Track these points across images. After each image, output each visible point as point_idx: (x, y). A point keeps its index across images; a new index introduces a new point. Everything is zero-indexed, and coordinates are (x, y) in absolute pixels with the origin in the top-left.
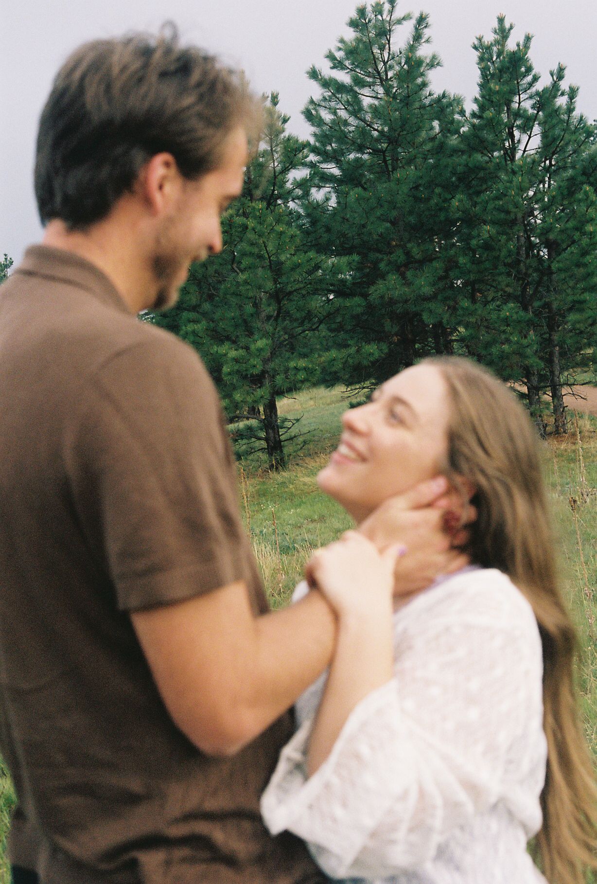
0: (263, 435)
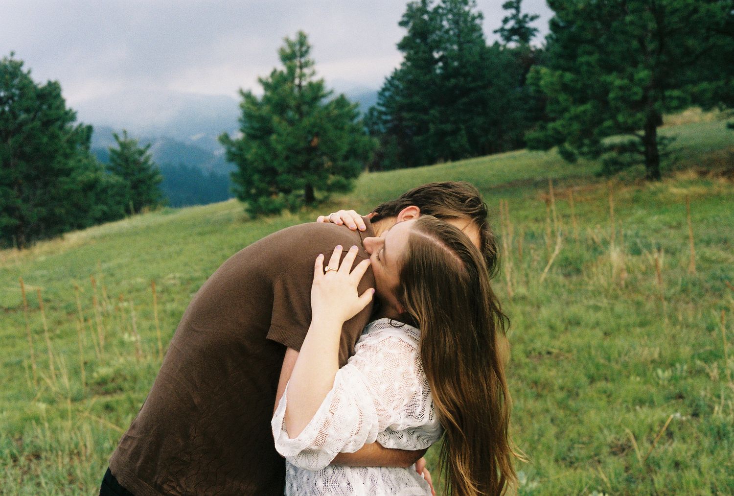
0: (642, 149)
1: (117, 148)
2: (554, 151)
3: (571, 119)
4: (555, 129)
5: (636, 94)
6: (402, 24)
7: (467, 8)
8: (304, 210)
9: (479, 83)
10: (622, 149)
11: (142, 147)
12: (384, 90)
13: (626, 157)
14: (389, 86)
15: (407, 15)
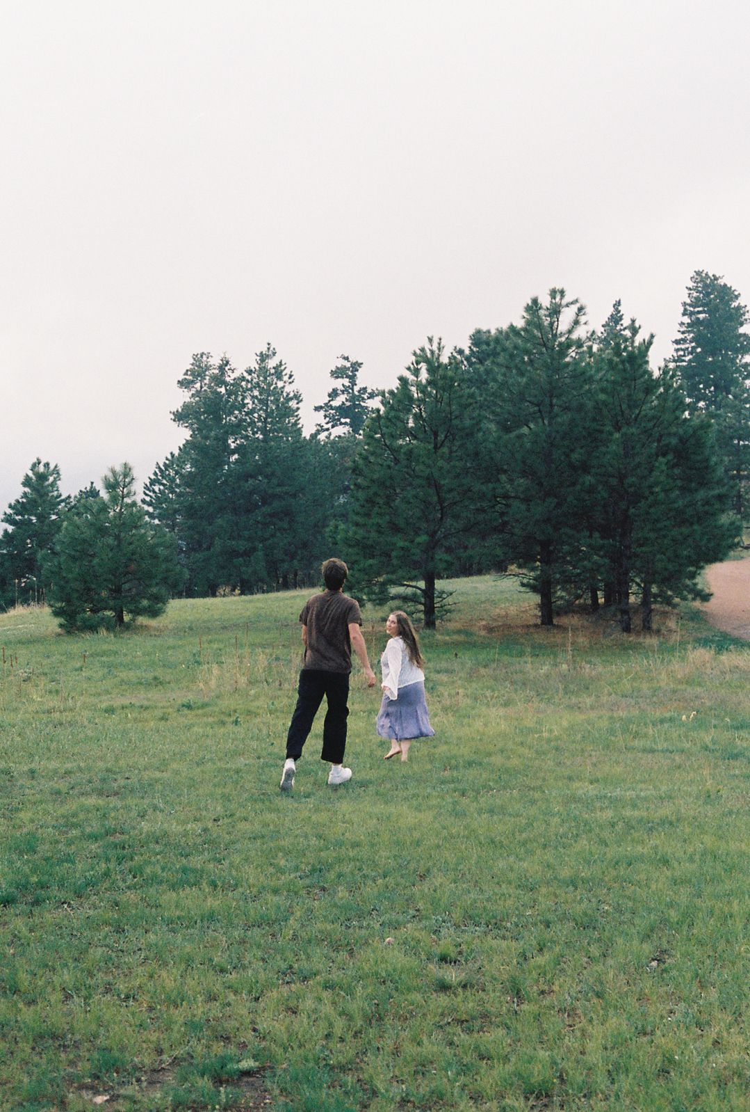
5: (413, 554)
6: (183, 384)
7: (280, 384)
9: (287, 488)
10: (405, 598)
13: (410, 607)
14: (160, 478)
15: (193, 372)
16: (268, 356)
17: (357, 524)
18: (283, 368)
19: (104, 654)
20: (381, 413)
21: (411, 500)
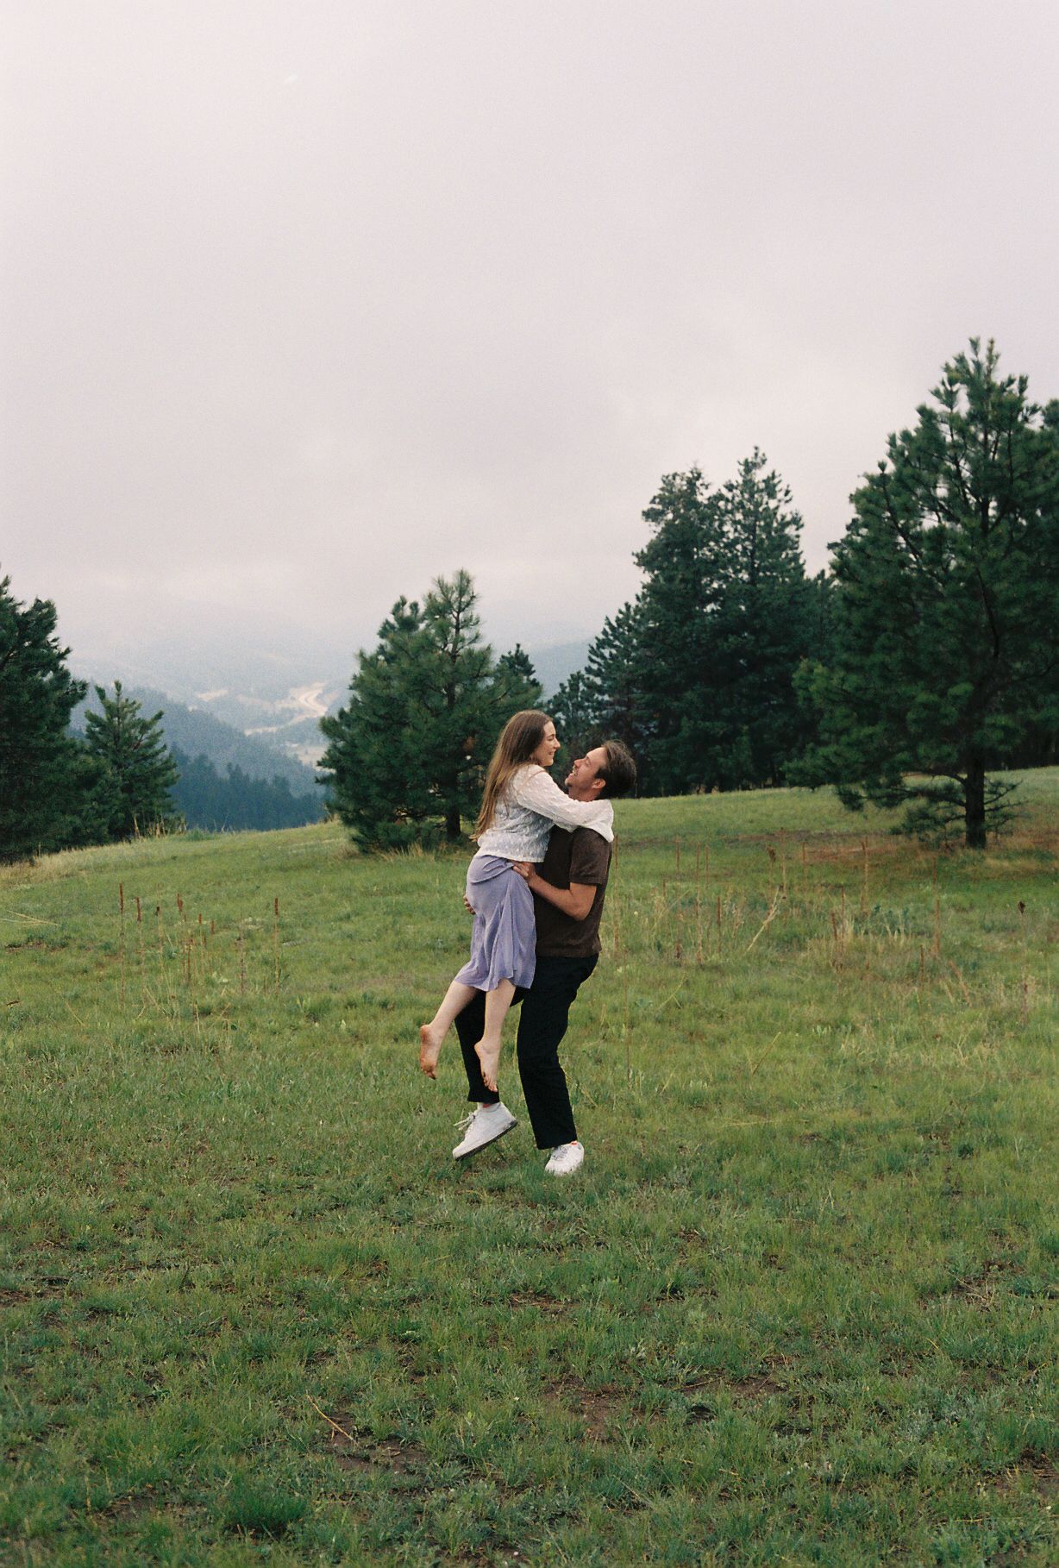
0: (964, 798)
1: (102, 714)
2: (829, 789)
3: (849, 745)
4: (826, 758)
5: (946, 716)
6: (650, 515)
7: (772, 504)
8: (443, 846)
9: (783, 649)
10: (933, 795)
11: (148, 719)
12: (602, 644)
13: (941, 809)
14: (611, 638)
15: (662, 499)
16: (755, 465)
17: (848, 667)
18: (776, 481)
19: (404, 889)
20: (887, 471)
21: (941, 620)
